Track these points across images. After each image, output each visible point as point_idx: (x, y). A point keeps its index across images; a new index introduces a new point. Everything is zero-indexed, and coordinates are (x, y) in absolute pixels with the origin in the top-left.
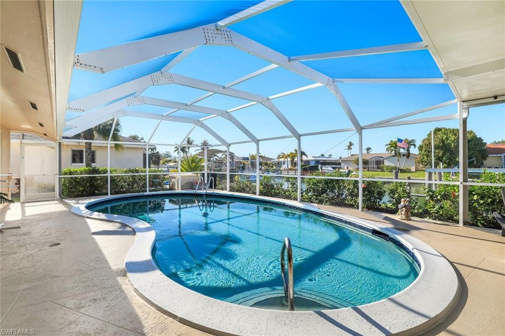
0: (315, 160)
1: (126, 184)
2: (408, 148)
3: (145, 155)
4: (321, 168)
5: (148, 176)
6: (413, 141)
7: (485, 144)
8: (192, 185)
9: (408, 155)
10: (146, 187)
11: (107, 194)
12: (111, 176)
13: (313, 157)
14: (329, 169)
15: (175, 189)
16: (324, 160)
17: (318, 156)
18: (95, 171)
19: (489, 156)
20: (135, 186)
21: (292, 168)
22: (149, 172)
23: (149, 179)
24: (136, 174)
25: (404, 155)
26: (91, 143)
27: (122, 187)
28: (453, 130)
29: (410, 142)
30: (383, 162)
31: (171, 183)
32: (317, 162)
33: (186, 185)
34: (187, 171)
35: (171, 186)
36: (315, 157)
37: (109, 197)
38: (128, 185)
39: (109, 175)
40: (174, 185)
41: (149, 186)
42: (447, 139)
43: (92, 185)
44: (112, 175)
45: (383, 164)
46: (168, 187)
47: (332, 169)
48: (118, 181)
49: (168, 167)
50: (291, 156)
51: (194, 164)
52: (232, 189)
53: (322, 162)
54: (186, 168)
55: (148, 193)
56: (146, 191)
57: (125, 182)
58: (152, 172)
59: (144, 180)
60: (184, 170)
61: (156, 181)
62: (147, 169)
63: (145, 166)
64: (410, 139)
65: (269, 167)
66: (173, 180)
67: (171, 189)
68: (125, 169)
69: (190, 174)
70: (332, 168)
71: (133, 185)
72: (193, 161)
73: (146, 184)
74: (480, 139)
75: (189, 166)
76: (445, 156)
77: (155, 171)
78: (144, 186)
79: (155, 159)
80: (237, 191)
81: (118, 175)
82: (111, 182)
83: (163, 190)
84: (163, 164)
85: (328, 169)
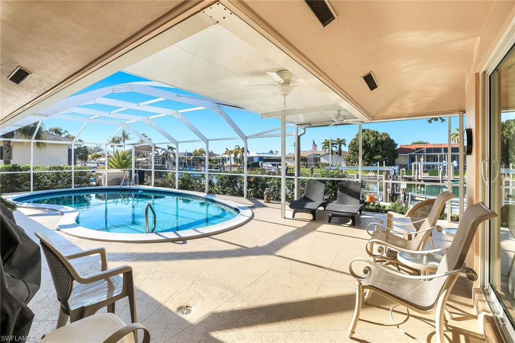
0: (258, 156)
1: (49, 180)
2: (340, 146)
3: (70, 150)
4: (262, 164)
5: (73, 173)
6: (344, 140)
7: (397, 144)
8: (118, 181)
9: (340, 153)
10: (71, 184)
11: (30, 190)
12: (33, 173)
13: (257, 153)
14: (269, 166)
15: (102, 185)
16: (267, 157)
17: (262, 152)
18: (15, 168)
19: (400, 155)
20: (59, 183)
21: (236, 164)
22: (74, 169)
23: (74, 175)
24: (61, 171)
25: (337, 153)
26: (10, 142)
27: (45, 184)
28: (374, 132)
29: (341, 141)
30: (320, 159)
31: (98, 180)
32: (261, 159)
33: (112, 182)
34: (117, 168)
35: (97, 183)
36: (259, 154)
37: (32, 193)
38: (52, 182)
39: (32, 172)
40: (100, 181)
41: (74, 183)
42: (368, 139)
43: (12, 182)
44: (36, 172)
45: (320, 161)
46: (94, 183)
47: (271, 166)
48: (41, 178)
49: (98, 163)
50: (234, 152)
51: (125, 161)
52: (156, 184)
53: (266, 158)
54: (116, 164)
55: (73, 188)
56: (71, 187)
57: (48, 178)
58: (78, 169)
59: (69, 176)
60: (114, 166)
61: (82, 178)
62: (73, 166)
63: (70, 164)
64: (341, 139)
65: (212, 163)
66: (100, 177)
67: (98, 185)
68: (49, 167)
69: (118, 171)
70: (272, 164)
71: (57, 182)
72: (124, 158)
73: (71, 181)
74: (392, 141)
75: (120, 162)
76: (367, 155)
77: (80, 168)
78: (70, 182)
79: (82, 154)
80: (162, 186)
81: (42, 172)
82: (33, 179)
83: (89, 186)
84: (93, 159)
85: (267, 165)
